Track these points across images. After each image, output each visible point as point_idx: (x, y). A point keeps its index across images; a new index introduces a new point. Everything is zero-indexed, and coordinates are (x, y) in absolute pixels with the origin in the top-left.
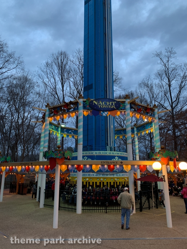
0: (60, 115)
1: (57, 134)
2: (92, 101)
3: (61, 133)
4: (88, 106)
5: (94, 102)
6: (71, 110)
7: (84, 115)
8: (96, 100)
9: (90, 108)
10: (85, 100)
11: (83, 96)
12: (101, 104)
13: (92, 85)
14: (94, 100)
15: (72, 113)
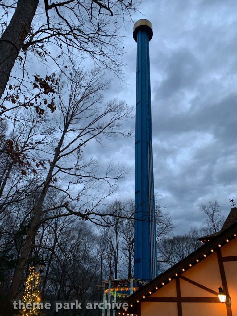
0: (118, 288)
1: (114, 295)
2: (139, 281)
3: (117, 294)
4: (136, 284)
5: (140, 281)
6: (125, 286)
7: (133, 291)
8: (141, 280)
9: (137, 286)
10: (134, 279)
11: (133, 276)
12: (145, 283)
13: (140, 259)
14: (140, 280)
15: (126, 288)
